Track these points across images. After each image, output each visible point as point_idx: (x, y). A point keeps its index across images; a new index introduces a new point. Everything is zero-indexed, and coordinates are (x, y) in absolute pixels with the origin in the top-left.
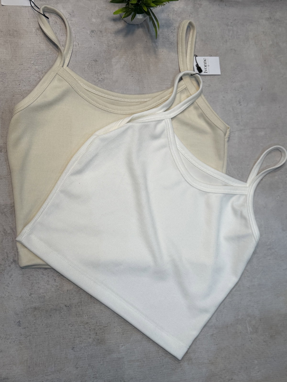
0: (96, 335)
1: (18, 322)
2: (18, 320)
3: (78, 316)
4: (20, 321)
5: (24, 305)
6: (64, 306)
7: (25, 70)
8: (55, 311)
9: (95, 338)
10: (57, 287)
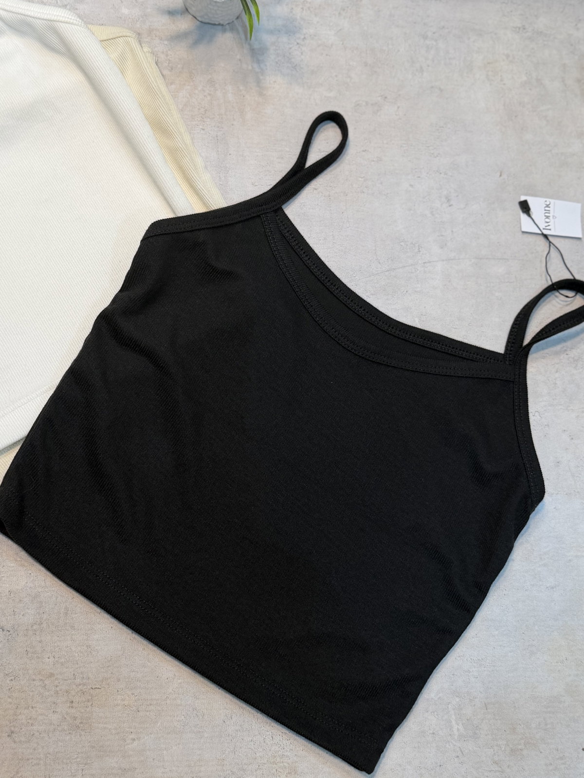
0: (69, 707)
9: (67, 714)
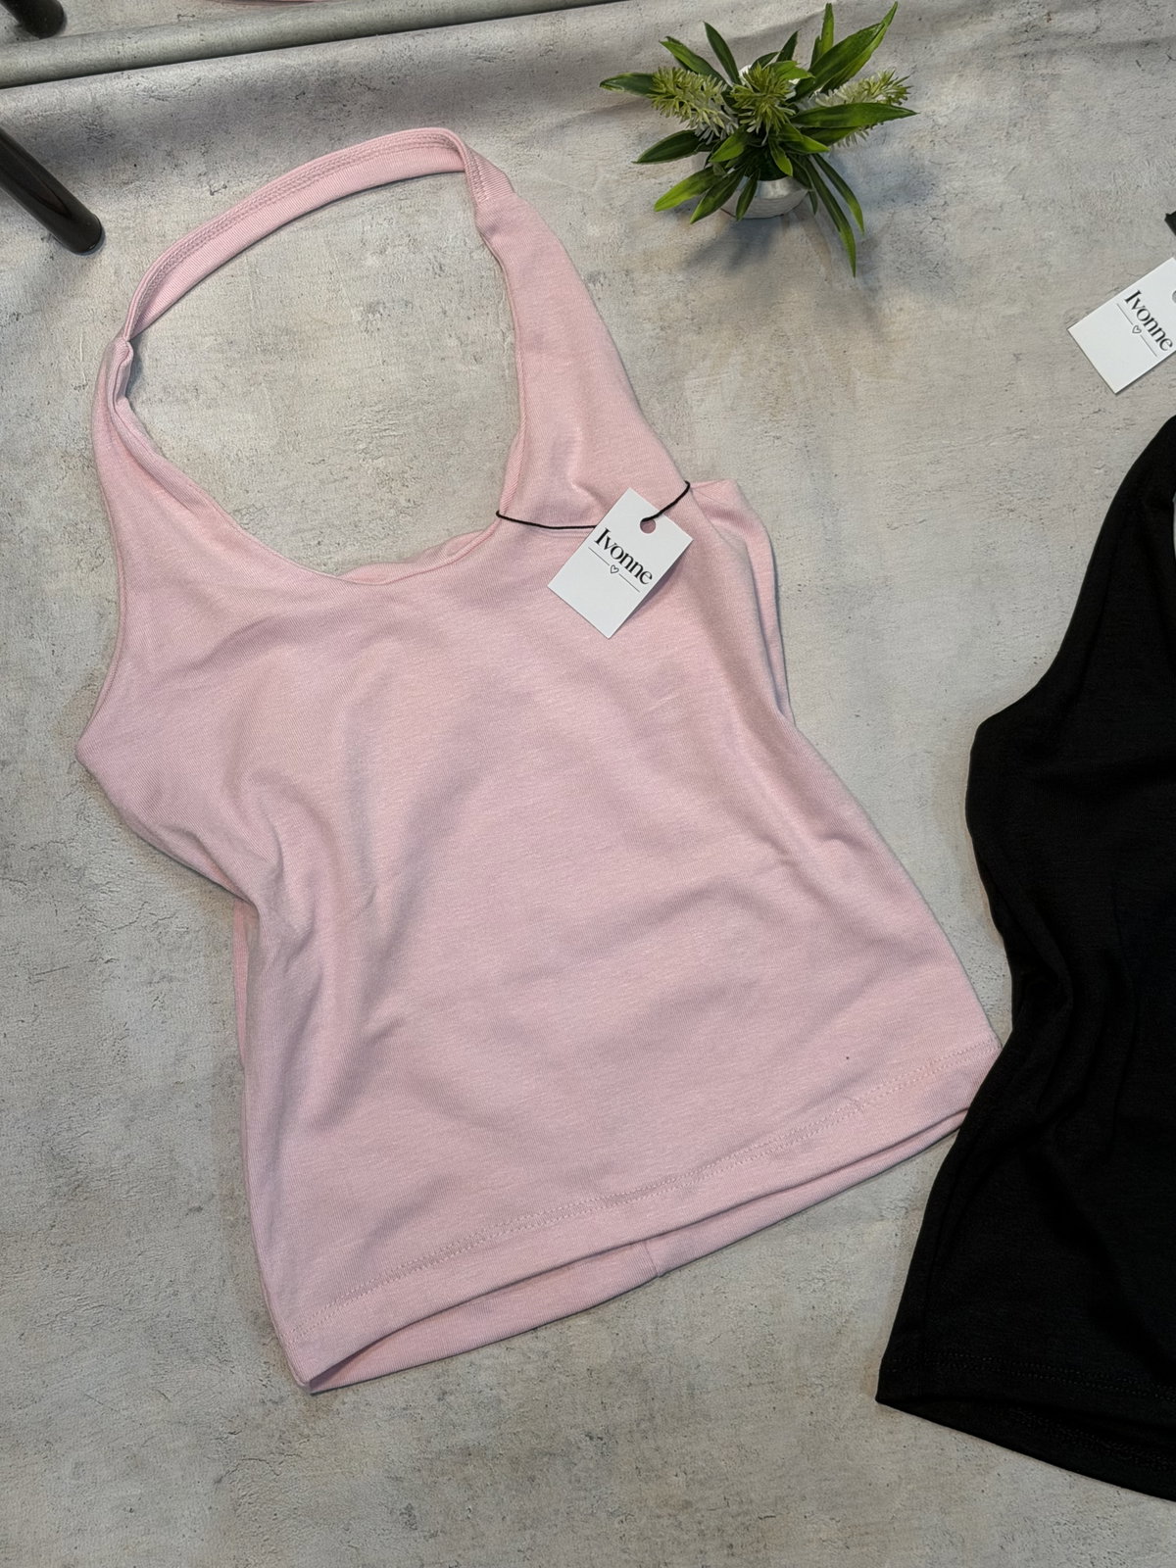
1: (403, 1511)
2: (405, 1505)
3: (644, 1474)
4: (412, 1508)
5: (419, 1439)
6: (583, 1436)
7: (336, 480)
8: (545, 1459)
10: (548, 1360)
